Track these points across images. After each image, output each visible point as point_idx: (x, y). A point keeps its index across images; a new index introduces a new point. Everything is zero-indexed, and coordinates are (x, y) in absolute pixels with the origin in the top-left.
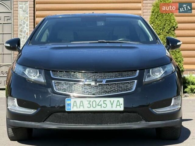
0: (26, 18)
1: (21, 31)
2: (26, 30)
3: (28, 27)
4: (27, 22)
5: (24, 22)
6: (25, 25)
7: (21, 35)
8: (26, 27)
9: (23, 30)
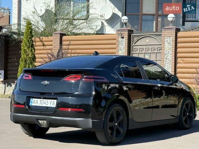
0: (170, 49)
1: (166, 59)
2: (170, 58)
3: (171, 56)
4: (170, 52)
5: (168, 51)
6: (169, 54)
7: (166, 62)
8: (169, 55)
9: (168, 58)
